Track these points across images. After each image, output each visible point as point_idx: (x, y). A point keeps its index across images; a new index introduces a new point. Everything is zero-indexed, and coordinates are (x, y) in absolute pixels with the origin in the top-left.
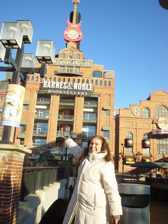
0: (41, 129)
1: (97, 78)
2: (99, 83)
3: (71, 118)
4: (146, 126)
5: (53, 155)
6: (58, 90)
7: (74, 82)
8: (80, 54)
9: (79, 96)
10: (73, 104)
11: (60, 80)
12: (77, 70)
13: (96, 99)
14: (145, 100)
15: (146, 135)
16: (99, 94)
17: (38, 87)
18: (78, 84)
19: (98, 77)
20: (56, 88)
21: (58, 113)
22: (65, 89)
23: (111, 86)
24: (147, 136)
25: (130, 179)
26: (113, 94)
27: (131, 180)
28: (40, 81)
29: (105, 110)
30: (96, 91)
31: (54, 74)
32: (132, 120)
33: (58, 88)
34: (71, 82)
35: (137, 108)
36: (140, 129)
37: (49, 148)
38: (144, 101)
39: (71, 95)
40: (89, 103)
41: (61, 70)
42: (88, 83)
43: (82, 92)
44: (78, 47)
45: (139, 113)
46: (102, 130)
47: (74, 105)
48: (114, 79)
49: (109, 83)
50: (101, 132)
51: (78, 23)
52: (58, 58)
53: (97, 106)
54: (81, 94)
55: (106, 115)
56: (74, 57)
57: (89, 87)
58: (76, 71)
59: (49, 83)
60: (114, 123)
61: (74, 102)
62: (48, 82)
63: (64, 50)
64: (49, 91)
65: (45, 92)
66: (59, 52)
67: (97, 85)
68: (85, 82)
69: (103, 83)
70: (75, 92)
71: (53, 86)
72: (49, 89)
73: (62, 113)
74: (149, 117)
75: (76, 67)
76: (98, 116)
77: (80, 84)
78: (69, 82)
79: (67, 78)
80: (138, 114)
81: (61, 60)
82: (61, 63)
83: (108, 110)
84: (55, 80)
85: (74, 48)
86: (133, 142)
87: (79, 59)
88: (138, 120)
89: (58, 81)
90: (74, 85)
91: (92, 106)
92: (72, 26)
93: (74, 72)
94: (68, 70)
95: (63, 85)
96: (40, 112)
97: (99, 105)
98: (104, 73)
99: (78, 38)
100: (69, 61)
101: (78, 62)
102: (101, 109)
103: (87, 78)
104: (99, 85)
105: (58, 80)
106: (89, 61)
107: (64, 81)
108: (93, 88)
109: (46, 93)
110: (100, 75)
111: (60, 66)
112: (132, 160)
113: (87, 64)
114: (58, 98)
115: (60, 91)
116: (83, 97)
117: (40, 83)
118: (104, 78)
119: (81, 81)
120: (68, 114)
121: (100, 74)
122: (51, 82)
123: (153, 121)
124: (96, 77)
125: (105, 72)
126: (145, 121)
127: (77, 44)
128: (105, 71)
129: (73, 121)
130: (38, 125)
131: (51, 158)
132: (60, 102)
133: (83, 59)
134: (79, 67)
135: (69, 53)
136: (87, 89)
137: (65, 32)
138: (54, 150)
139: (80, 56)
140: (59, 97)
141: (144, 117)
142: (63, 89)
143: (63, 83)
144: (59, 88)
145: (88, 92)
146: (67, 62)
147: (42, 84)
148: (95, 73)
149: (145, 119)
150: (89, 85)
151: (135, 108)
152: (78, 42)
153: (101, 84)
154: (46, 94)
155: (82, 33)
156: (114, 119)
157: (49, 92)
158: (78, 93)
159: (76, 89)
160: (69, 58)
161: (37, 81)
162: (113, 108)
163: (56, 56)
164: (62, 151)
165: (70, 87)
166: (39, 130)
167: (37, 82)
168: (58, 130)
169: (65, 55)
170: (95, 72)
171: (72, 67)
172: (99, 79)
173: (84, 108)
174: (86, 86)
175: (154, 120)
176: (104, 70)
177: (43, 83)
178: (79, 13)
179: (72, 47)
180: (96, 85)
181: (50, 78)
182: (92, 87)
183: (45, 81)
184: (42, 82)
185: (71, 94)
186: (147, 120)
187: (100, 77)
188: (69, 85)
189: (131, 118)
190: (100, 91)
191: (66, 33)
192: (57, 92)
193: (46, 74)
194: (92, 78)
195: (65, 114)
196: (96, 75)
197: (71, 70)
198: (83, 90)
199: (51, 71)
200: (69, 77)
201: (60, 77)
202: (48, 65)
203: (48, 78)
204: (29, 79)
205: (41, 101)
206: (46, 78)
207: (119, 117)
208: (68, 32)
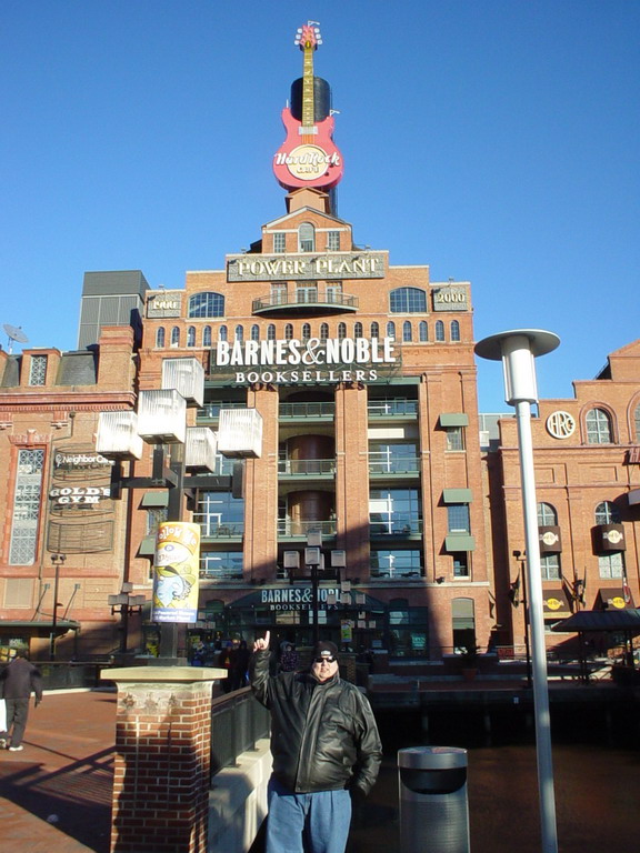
0: (219, 515)
1: (408, 315)
2: (416, 334)
3: (327, 468)
4: (604, 475)
5: (272, 607)
6: (272, 372)
7: (327, 336)
8: (338, 233)
9: (348, 386)
10: (327, 418)
11: (274, 333)
12: (334, 292)
13: (411, 393)
14: (591, 380)
15: (604, 510)
16: (422, 372)
18: (341, 341)
19: (411, 311)
20: (263, 362)
21: (277, 454)
22: (294, 366)
24: (608, 514)
25: (559, 678)
26: (472, 369)
27: (563, 681)
28: (205, 345)
29: (446, 429)
30: (408, 362)
31: (253, 315)
32: (550, 456)
33: (271, 362)
34: (316, 339)
35: (563, 413)
36: (582, 490)
37: (253, 582)
38: (587, 384)
39: (317, 384)
40: (386, 407)
41: (275, 296)
42: (377, 336)
43: (358, 372)
44: (330, 208)
45: (572, 431)
46: (442, 503)
47: (332, 419)
48: (470, 311)
49: (452, 329)
50: (436, 509)
51: (322, 120)
52: (263, 255)
53: (415, 417)
54: (356, 377)
55: (453, 449)
56: (319, 244)
57: (381, 348)
58: (330, 295)
59: (237, 347)
60: (485, 474)
61: (333, 410)
62: (231, 344)
63: (281, 224)
64: (240, 378)
65: (225, 380)
66: (264, 232)
67: (410, 340)
68: (367, 331)
69: (432, 331)
70: (331, 372)
71: (251, 358)
72: (238, 368)
73: (290, 451)
74: (612, 440)
75: (329, 281)
76: (424, 452)
77: (348, 341)
78: (309, 337)
79: (298, 324)
80: (568, 435)
81: (273, 262)
82: (274, 270)
83: (457, 428)
84: (258, 333)
85: (315, 212)
86: (560, 538)
87: (338, 250)
88: (573, 456)
89: (269, 338)
90: (325, 349)
91: (399, 417)
92: (302, 130)
93: (322, 302)
94: (301, 294)
95: (288, 349)
97: (423, 412)
98: (432, 295)
99: (327, 174)
100: (300, 263)
101: (333, 263)
102: (433, 426)
103: (371, 316)
104: (416, 341)
105: (269, 333)
106: (375, 256)
107: (291, 337)
108: (398, 353)
109: (227, 383)
110: (417, 304)
111: (269, 284)
112: (561, 603)
113: (367, 266)
114: (274, 398)
115: (278, 373)
116: (363, 388)
117: (205, 351)
118: (434, 310)
119: (351, 330)
120: (313, 452)
121: (417, 297)
122: (242, 344)
123: (628, 455)
124: (405, 310)
125: (437, 291)
126: (596, 459)
127: (326, 195)
128: (435, 285)
129: (332, 477)
130: (208, 502)
131: (263, 619)
132: (282, 412)
133: (354, 249)
134: (339, 281)
135: (297, 231)
136: (376, 359)
137: (280, 155)
138: (273, 590)
139: (338, 239)
140: (276, 395)
141: (592, 445)
142: (289, 367)
143: (288, 343)
144: (275, 361)
145: (378, 369)
146: (294, 266)
147: (210, 356)
148: (398, 298)
149: (597, 451)
150: (380, 344)
151: (555, 414)
152: (327, 190)
153: (424, 336)
154: (227, 388)
155: (340, 154)
156: (483, 459)
158: (345, 376)
159: (337, 361)
160: (300, 252)
161: (193, 345)
162: (475, 421)
163: (252, 246)
164: (302, 590)
165: (312, 355)
166: (214, 519)
167: (191, 348)
168: (282, 514)
169: (284, 241)
170: (398, 291)
171: (314, 281)
172: (416, 317)
173: (371, 426)
174: (370, 347)
175: (632, 451)
176: (431, 284)
177: (216, 351)
178: (322, 80)
179: (310, 209)
180: (405, 340)
181: (240, 329)
182: (392, 349)
183: (220, 343)
184: (210, 344)
185: (318, 380)
186: (603, 451)
187: (417, 310)
188: (310, 351)
189: (547, 452)
190: (425, 360)
191: (281, 158)
192: (267, 378)
193: (222, 315)
194: (392, 316)
195: (301, 457)
196: (405, 304)
197: (312, 295)
198: (360, 364)
199: (238, 305)
200: (307, 321)
201: (274, 322)
202: (228, 282)
203: (232, 328)
204: (163, 340)
205: (211, 415)
206: (224, 329)
207: (500, 451)
208: (287, 156)
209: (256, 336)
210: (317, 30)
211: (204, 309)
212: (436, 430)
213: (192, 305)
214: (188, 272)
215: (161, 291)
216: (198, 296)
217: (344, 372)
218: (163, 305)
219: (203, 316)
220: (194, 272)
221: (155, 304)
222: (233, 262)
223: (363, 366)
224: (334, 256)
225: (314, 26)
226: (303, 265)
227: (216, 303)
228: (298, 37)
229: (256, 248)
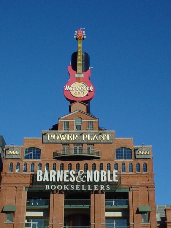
1: (124, 160)
2: (127, 169)
6: (62, 185)
7: (87, 169)
8: (93, 122)
9: (96, 192)
10: (86, 207)
11: (63, 167)
12: (90, 149)
13: (125, 196)
16: (130, 186)
17: (28, 181)
18: (93, 172)
19: (125, 158)
20: (58, 180)
21: (63, 223)
22: (72, 182)
23: (149, 172)
26: (153, 185)
28: (31, 171)
29: (141, 213)
30: (124, 181)
31: (54, 158)
33: (61, 180)
34: (82, 170)
39: (82, 191)
40: (114, 202)
41: (64, 150)
43: (101, 186)
44: (89, 111)
47: (89, 207)
48: (152, 159)
49: (144, 166)
51: (86, 71)
52: (59, 131)
53: (127, 207)
54: (100, 188)
55: (144, 222)
56: (84, 127)
57: (112, 175)
58: (89, 151)
59: (46, 173)
61: (89, 203)
62: (44, 172)
63: (67, 117)
64: (47, 187)
66: (59, 121)
67: (125, 171)
68: (105, 167)
69: (135, 167)
70: (89, 186)
71: (53, 178)
75: (88, 144)
76: (131, 223)
77: (97, 171)
78: (79, 169)
79: (74, 163)
81: (63, 134)
82: (63, 138)
83: (146, 212)
84: (56, 167)
85: (82, 113)
87: (92, 130)
89: (61, 169)
90: (86, 175)
91: (119, 207)
92: (77, 75)
93: (85, 153)
94: (75, 150)
95: (69, 175)
96: (32, 223)
97: (131, 205)
98: (135, 151)
99: (87, 95)
100: (75, 135)
101: (90, 136)
102: (135, 212)
103: (107, 160)
105: (61, 166)
106: (109, 133)
107: (71, 169)
108: (119, 177)
109: (41, 189)
110: (128, 155)
111: (61, 144)
113: (105, 137)
115: (65, 186)
116: (103, 193)
117: (31, 174)
118: (135, 158)
119: (98, 166)
121: (128, 152)
122: (49, 172)
124: (122, 158)
125: (137, 149)
127: (87, 105)
128: (136, 147)
133: (100, 129)
134: (93, 144)
135: (74, 121)
136: (109, 180)
137: (67, 86)
139: (92, 125)
140: (63, 196)
142: (70, 183)
143: (69, 171)
144: (63, 180)
145: (110, 185)
146: (72, 136)
147: (34, 176)
148: (119, 152)
150: (111, 173)
152: (87, 102)
153: (131, 170)
154: (41, 192)
155: (93, 86)
156: (158, 227)
157: (46, 189)
158: (95, 187)
159: (91, 180)
160: (75, 130)
161: (26, 171)
162: (154, 209)
163: (53, 126)
165: (80, 178)
167: (25, 173)
169: (68, 125)
170: (119, 149)
171: (82, 144)
172: (128, 161)
173: (107, 210)
174: (107, 175)
176: (134, 146)
177: (37, 174)
178: (85, 53)
179: (80, 111)
180: (122, 171)
181: (48, 165)
182: (117, 176)
183: (38, 171)
184: (33, 172)
185: (83, 189)
187: (128, 158)
188: (79, 176)
190: (131, 181)
191: (67, 88)
192: (60, 187)
193: (39, 158)
194: (116, 160)
195: (74, 225)
196: (122, 155)
197: (81, 150)
198: (102, 182)
199: (47, 153)
200: (78, 162)
201: (63, 162)
202: (42, 143)
203: (44, 164)
204: (12, 169)
205: (33, 204)
206: (40, 165)
207: (166, 223)
208: (70, 87)
209: (54, 168)
210: (84, 32)
211: (31, 154)
212: (137, 213)
213: (26, 152)
214: (24, 138)
215: (12, 146)
216: (29, 149)
217: (95, 186)
218: (13, 152)
219: (31, 158)
220: (27, 138)
221: (9, 152)
222: (45, 134)
223: (103, 183)
224: (91, 132)
225: (83, 30)
226: (77, 136)
227: (37, 152)
228: (75, 34)
229: (55, 128)
